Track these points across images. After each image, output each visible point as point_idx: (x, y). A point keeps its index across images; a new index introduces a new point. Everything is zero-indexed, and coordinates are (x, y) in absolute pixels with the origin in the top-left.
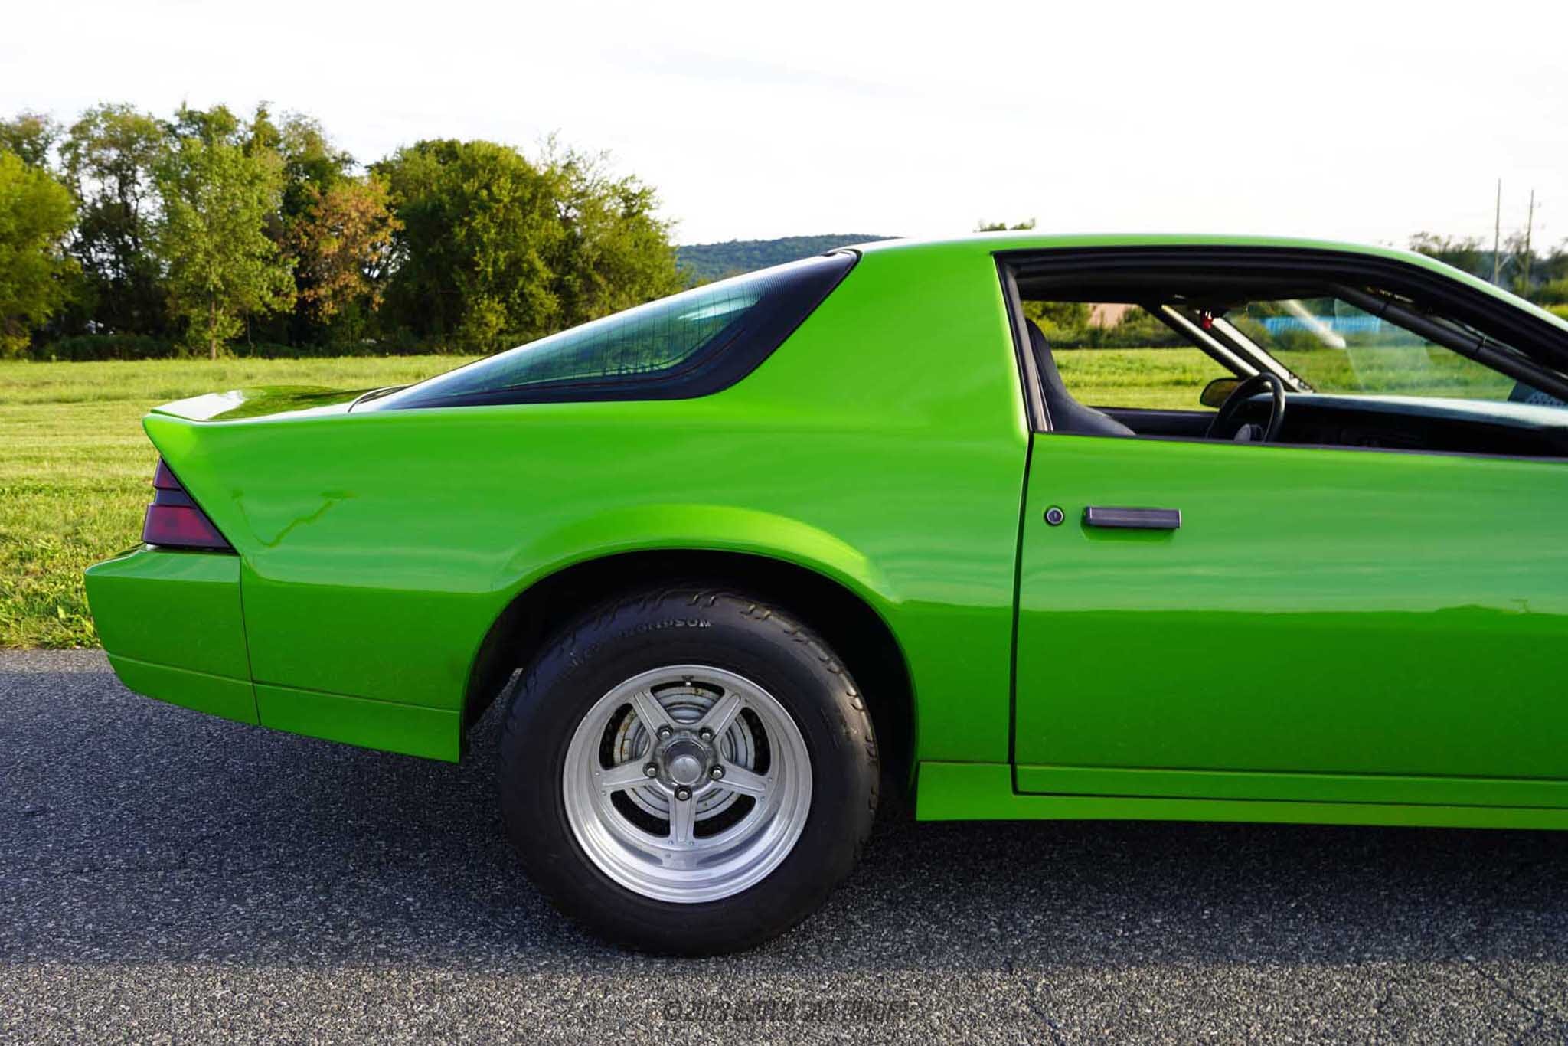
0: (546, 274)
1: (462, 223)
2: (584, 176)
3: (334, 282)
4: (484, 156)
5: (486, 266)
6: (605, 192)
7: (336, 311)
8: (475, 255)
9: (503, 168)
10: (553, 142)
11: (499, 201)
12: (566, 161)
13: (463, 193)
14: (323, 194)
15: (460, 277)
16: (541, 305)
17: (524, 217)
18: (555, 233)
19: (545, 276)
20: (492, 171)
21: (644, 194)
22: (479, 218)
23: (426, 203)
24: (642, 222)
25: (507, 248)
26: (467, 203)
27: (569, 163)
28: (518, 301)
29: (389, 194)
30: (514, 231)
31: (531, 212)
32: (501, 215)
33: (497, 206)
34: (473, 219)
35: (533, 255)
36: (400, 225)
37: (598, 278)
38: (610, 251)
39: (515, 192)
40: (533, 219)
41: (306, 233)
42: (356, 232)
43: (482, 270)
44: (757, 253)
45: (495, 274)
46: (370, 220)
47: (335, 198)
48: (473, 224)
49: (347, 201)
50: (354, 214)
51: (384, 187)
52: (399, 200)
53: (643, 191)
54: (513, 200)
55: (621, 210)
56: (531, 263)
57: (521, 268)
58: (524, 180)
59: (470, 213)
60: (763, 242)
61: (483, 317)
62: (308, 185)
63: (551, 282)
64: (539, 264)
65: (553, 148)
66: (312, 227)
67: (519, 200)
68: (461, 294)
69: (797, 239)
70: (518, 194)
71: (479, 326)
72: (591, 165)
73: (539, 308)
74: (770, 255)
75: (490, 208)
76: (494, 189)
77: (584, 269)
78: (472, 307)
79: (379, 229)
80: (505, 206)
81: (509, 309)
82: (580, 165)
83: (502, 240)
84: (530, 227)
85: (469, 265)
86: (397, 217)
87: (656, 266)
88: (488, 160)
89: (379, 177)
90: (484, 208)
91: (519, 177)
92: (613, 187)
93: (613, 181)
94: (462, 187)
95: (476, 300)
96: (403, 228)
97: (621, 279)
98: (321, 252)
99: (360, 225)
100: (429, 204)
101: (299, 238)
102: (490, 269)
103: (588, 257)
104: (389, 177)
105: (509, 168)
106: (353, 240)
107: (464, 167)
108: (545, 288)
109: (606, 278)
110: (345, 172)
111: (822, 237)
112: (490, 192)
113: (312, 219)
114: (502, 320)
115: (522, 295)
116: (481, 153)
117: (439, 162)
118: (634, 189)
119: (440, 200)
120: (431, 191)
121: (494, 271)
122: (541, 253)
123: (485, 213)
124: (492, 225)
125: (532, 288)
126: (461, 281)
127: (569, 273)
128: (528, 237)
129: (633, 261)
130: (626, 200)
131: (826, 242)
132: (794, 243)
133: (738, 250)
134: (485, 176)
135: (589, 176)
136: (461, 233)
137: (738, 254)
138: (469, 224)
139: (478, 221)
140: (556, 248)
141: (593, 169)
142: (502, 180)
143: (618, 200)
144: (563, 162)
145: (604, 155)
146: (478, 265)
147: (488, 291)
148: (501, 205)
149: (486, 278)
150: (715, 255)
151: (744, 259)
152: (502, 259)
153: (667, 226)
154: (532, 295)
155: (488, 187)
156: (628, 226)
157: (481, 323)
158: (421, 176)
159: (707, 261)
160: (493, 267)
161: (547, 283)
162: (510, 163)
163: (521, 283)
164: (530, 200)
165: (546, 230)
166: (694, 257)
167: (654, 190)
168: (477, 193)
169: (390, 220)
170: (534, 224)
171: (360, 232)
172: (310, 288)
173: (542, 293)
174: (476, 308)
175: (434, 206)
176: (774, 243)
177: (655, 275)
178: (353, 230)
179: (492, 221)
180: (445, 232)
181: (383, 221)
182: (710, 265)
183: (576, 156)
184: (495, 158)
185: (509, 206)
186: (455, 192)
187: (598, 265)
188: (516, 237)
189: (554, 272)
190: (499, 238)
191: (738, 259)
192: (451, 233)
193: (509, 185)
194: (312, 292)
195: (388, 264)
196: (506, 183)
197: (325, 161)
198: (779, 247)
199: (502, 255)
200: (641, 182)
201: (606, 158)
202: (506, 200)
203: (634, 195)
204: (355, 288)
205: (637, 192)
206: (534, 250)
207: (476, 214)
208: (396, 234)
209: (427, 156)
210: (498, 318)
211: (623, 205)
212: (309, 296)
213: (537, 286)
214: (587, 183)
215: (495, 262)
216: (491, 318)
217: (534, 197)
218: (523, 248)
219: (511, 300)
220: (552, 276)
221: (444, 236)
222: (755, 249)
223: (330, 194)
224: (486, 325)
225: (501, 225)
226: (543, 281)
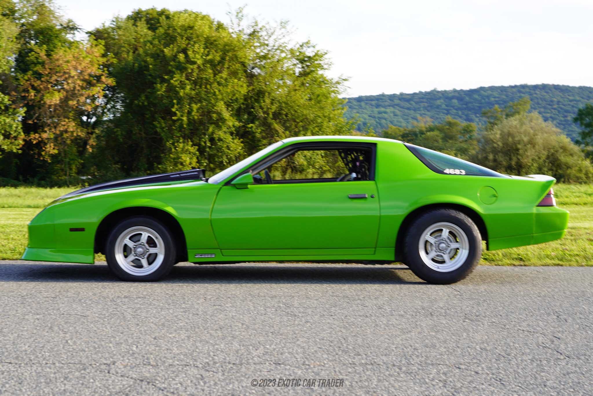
0: (232, 122)
1: (163, 81)
2: (266, 42)
3: (55, 127)
4: (183, 26)
5: (182, 116)
6: (283, 55)
7: (56, 151)
8: (173, 106)
9: (198, 37)
10: (240, 15)
11: (194, 63)
12: (252, 30)
13: (164, 56)
14: (48, 55)
15: (160, 124)
16: (228, 148)
17: (215, 75)
18: (240, 89)
19: (231, 124)
20: (189, 39)
21: (318, 55)
22: (177, 76)
23: (134, 63)
24: (315, 80)
25: (200, 101)
26: (169, 64)
27: (254, 32)
28: (208, 144)
29: (104, 56)
30: (206, 88)
31: (220, 72)
32: (195, 74)
33: (191, 67)
34: (172, 78)
35: (221, 106)
36: (111, 82)
37: (277, 126)
38: (286, 103)
39: (207, 55)
40: (222, 78)
41: (34, 88)
42: (74, 88)
43: (178, 120)
44: (455, 101)
45: (191, 122)
46: (87, 77)
47: (58, 60)
48: (172, 81)
49: (68, 62)
50: (73, 73)
51: (100, 50)
52: (111, 60)
53: (316, 55)
54: (206, 62)
55: (298, 70)
56: (219, 114)
57: (211, 117)
58: (216, 45)
59: (171, 73)
60: (462, 90)
61: (179, 158)
62: (36, 49)
63: (238, 129)
64: (226, 115)
65: (240, 19)
66: (39, 82)
67: (211, 62)
68: (161, 139)
69: (492, 88)
70: (209, 58)
71: (175, 165)
72: (272, 34)
73: (226, 151)
74: (466, 104)
75: (186, 69)
76: (190, 53)
77: (265, 118)
78: (171, 149)
79: (94, 85)
80: (199, 67)
81: (201, 150)
82: (263, 33)
83: (197, 94)
84: (219, 84)
85: (168, 113)
86: (110, 75)
87: (325, 117)
88: (186, 30)
89: (95, 42)
90: (181, 68)
91: (211, 44)
92: (292, 51)
93: (289, 47)
94: (163, 51)
95: (173, 144)
96: (114, 84)
97: (296, 126)
98: (45, 103)
99: (78, 82)
100: (136, 65)
101: (28, 91)
102: (185, 119)
103: (268, 108)
104: (103, 42)
105: (202, 36)
106: (72, 94)
107: (167, 34)
108: (232, 134)
109: (284, 125)
110: (69, 37)
111: (516, 86)
112: (187, 56)
113: (38, 76)
114: (195, 160)
115: (212, 140)
116: (180, 24)
117: (149, 29)
118: (309, 52)
119: (145, 62)
120: (139, 55)
121: (189, 119)
122: (228, 105)
123: (182, 72)
124: (187, 82)
125: (220, 134)
126: (162, 128)
127: (252, 122)
128: (217, 93)
129: (305, 112)
130: (302, 61)
131: (520, 92)
132: (490, 92)
133: (440, 98)
134: (183, 43)
135: (271, 42)
136: (161, 89)
137: (438, 102)
138: (168, 81)
139: (177, 79)
140: (242, 101)
141: (274, 37)
142: (197, 46)
143: (295, 62)
144: (250, 31)
145: (283, 24)
146: (175, 114)
147: (184, 138)
148: (195, 66)
149: (181, 126)
150: (416, 103)
151: (444, 106)
152: (195, 110)
153: (338, 83)
154: (220, 140)
155: (184, 51)
156: (303, 84)
157: (177, 162)
158: (133, 41)
159: (408, 109)
160: (188, 117)
161: (233, 129)
162: (203, 31)
163: (211, 130)
164: (220, 62)
165: (233, 87)
166: (397, 105)
167: (326, 53)
168: (176, 56)
169: (103, 78)
170: (223, 81)
171: (78, 88)
172: (36, 132)
173: (229, 138)
174: (173, 150)
175: (140, 67)
176: (472, 92)
177: (325, 124)
178: (72, 85)
179: (187, 79)
180: (149, 88)
181: (98, 78)
182: (412, 112)
183: (260, 26)
184: (191, 28)
185: (202, 67)
186: (158, 56)
187: (276, 116)
188: (207, 92)
189: (240, 121)
190: (193, 92)
191: (438, 107)
192: (154, 88)
193: (202, 50)
194: (37, 135)
195: (103, 113)
196: (199, 48)
197: (51, 29)
198: (476, 96)
199: (195, 107)
200: (314, 47)
201: (284, 27)
202: (199, 62)
203: (309, 57)
204: (72, 132)
205: (311, 54)
206: (222, 103)
207: (174, 73)
208: (109, 88)
209: (138, 24)
210: (191, 158)
211: (300, 66)
212: (35, 139)
213: (225, 132)
214: (269, 48)
215: (189, 113)
216: (186, 158)
217: (223, 59)
218: (213, 101)
219: (203, 144)
220: (237, 124)
221: (149, 90)
222: (453, 97)
223: (55, 56)
224: (182, 164)
225: (195, 83)
226: (229, 127)
